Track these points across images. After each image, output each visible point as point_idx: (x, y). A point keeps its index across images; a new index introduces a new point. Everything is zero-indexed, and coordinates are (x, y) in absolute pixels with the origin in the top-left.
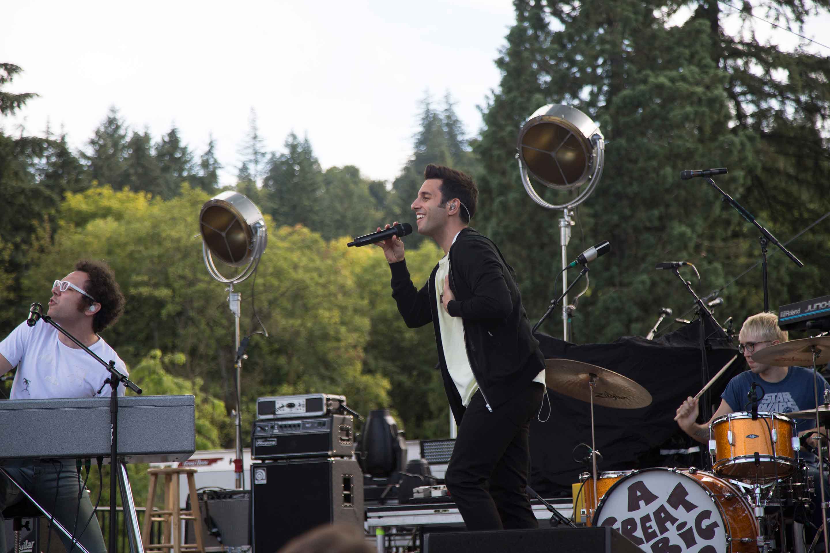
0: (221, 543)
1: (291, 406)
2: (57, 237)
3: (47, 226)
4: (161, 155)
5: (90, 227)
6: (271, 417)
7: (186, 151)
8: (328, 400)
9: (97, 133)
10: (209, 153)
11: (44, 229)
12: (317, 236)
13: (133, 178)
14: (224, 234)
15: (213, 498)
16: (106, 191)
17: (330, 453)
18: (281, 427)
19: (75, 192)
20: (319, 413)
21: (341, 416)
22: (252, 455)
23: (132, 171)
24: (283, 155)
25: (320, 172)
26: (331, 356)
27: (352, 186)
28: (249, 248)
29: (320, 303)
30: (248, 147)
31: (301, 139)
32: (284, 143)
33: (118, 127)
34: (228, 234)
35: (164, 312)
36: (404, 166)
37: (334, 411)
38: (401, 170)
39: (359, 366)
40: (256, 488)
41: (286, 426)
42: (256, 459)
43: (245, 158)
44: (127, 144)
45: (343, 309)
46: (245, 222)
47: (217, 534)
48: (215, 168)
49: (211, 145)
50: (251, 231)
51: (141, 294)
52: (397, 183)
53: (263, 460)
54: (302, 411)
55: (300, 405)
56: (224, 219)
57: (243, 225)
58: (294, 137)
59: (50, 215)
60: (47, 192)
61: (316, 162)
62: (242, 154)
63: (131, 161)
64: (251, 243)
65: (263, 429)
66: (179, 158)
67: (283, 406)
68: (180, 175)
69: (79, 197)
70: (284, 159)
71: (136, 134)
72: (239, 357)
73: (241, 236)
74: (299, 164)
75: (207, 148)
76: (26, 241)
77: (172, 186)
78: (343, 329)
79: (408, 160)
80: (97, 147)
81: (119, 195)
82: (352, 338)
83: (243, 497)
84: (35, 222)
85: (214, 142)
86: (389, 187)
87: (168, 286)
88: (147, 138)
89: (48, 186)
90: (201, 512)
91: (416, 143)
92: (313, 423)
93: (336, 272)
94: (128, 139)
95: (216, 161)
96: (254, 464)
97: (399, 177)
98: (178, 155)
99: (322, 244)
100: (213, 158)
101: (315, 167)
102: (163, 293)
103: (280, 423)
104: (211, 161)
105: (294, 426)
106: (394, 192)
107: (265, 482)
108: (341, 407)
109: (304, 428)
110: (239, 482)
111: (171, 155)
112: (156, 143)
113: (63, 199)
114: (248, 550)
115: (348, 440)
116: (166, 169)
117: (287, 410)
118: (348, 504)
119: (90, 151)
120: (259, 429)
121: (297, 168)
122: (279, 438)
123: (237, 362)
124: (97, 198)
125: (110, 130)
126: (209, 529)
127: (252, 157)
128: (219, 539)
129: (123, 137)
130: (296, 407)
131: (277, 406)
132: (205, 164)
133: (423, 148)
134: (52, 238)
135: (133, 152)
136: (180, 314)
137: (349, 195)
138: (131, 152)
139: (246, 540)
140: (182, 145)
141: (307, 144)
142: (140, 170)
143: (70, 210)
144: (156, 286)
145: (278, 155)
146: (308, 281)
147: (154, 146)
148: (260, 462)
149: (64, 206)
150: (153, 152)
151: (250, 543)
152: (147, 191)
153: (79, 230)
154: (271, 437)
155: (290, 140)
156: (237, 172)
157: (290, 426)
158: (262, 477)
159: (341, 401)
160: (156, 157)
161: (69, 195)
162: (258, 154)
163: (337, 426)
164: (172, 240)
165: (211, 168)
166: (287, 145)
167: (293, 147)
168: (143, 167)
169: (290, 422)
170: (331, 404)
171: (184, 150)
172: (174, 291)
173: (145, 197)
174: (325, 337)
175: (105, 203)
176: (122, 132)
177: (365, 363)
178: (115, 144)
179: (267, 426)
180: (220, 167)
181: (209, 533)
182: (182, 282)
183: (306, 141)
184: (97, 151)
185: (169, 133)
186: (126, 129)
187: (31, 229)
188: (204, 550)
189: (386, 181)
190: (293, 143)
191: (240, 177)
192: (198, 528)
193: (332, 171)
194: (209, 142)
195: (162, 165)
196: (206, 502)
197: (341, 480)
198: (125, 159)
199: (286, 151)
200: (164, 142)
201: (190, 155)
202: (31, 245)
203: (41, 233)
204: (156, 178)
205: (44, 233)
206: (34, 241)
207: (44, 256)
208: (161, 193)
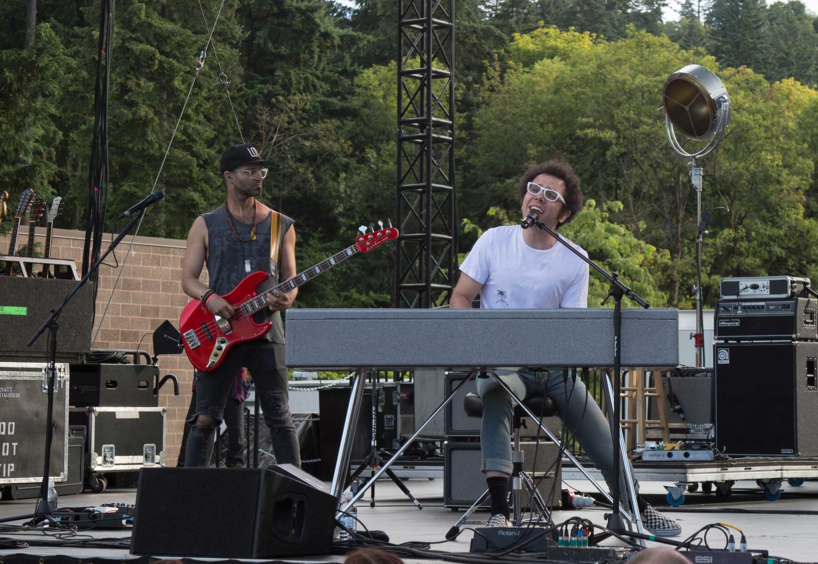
0: (684, 419)
1: (755, 287)
2: (506, 76)
3: (497, 65)
5: (537, 66)
6: (735, 297)
8: (792, 282)
11: (494, 69)
12: (760, 77)
13: (579, 17)
14: (687, 108)
15: (675, 376)
16: (553, 31)
17: (794, 336)
18: (744, 308)
19: (524, 32)
20: (784, 296)
21: (806, 299)
22: (715, 335)
25: (764, 7)
26: (773, 199)
27: (797, 22)
28: (711, 122)
29: (763, 145)
34: (690, 108)
35: (608, 153)
37: (799, 293)
39: (802, 210)
40: (719, 368)
41: (749, 307)
42: (718, 339)
45: (785, 151)
46: (709, 96)
47: (680, 411)
48: (660, 5)
50: (715, 105)
51: (586, 134)
53: (726, 340)
54: (765, 293)
55: (764, 287)
56: (687, 93)
57: (707, 99)
59: (498, 54)
60: (498, 32)
64: (715, 117)
65: (726, 309)
67: (747, 288)
68: (625, 12)
69: (527, 37)
72: (700, 232)
73: (704, 110)
76: (478, 80)
77: (617, 23)
78: (785, 172)
81: (565, 34)
82: (795, 181)
83: (706, 376)
84: (486, 62)
87: (613, 127)
89: (497, 26)
90: (664, 388)
92: (776, 305)
93: (781, 114)
96: (717, 344)
99: (766, 84)
101: (759, 2)
102: (608, 135)
103: (744, 304)
105: (758, 307)
107: (728, 362)
108: (806, 289)
109: (768, 310)
110: (700, 358)
113: (512, 39)
114: (711, 428)
115: (812, 323)
117: (751, 291)
118: (811, 387)
120: (722, 309)
121: (741, 3)
122: (743, 320)
123: (698, 238)
124: (544, 37)
126: (672, 406)
128: (682, 416)
130: (761, 288)
131: (741, 287)
134: (502, 77)
136: (623, 155)
137: (793, 32)
139: (709, 418)
142: (586, 8)
143: (518, 49)
144: (601, 128)
146: (752, 124)
148: (723, 341)
149: (512, 46)
151: (713, 421)
152: (592, 30)
153: (527, 69)
154: (735, 318)
156: (680, 8)
157: (754, 307)
158: (725, 357)
159: (805, 284)
161: (517, 35)
163: (801, 309)
164: (617, 81)
169: (754, 304)
170: (795, 287)
172: (618, 131)
173: (591, 36)
174: (767, 179)
175: (551, 43)
177: (807, 206)
179: (731, 307)
180: (664, 4)
181: (672, 409)
182: (626, 124)
187: (482, 69)
188: (667, 426)
192: (661, 405)
196: (669, 379)
197: (805, 364)
202: (482, 84)
203: (491, 71)
204: (600, 16)
205: (494, 72)
206: (485, 81)
207: (494, 95)
208: (604, 31)
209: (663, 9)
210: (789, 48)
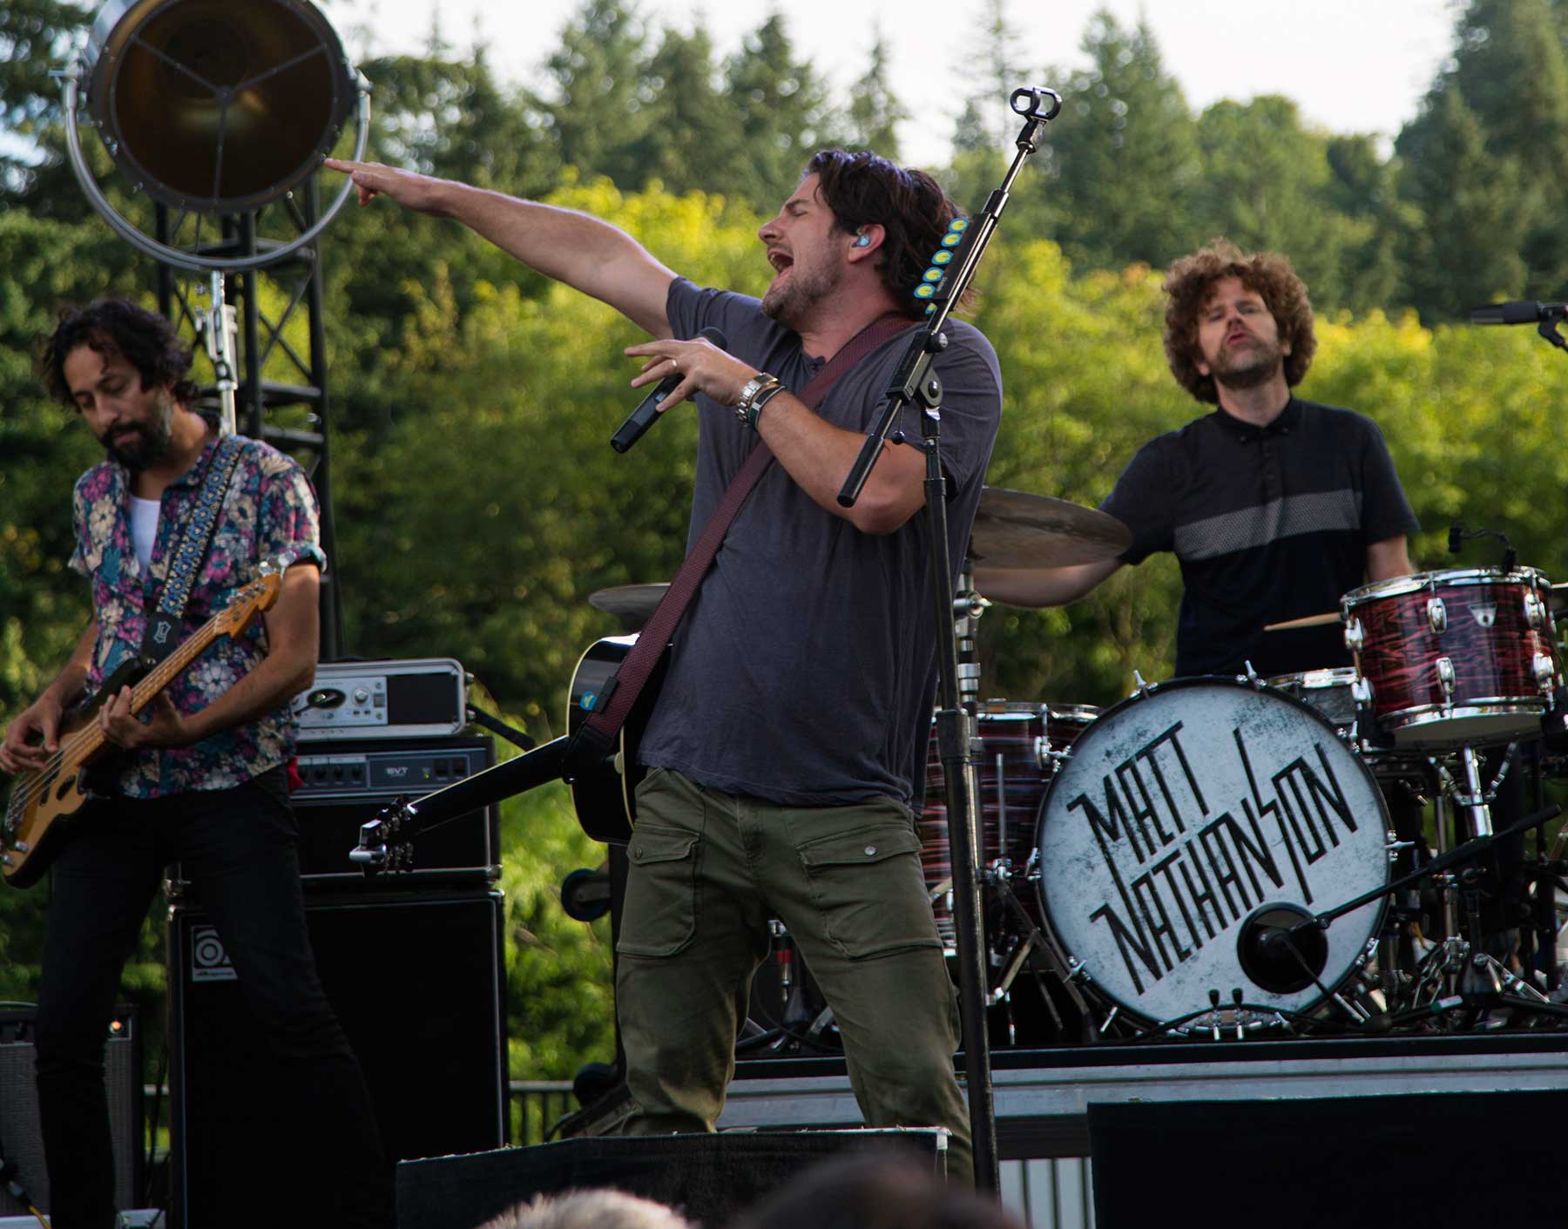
2: (471, 325)
3: (447, 296)
4: (741, 88)
7: (808, 78)
9: (567, 37)
10: (875, 75)
11: (437, 304)
13: (671, 157)
16: (601, 194)
23: (665, 137)
24: (1077, 75)
25: (1183, 117)
27: (1279, 153)
30: (978, 57)
31: (1128, 25)
32: (1081, 42)
33: (622, 18)
36: (1426, 90)
38: (1419, 104)
43: (970, 88)
44: (650, 63)
48: (892, 119)
49: (878, 53)
52: (1407, 140)
58: (1108, 20)
59: (451, 268)
61: (1173, 88)
62: (965, 75)
63: (664, 110)
66: (791, 97)
68: (795, 141)
70: (1084, 85)
71: (671, 35)
74: (1123, 96)
75: (865, 65)
76: (392, 340)
77: (775, 174)
79: (1437, 72)
80: (568, 74)
81: (636, 203)
84: (413, 289)
85: (884, 47)
86: (1384, 151)
88: (701, 44)
91: (1460, 24)
94: (651, 49)
95: (892, 100)
97: (1411, 125)
98: (787, 87)
100: (884, 91)
101: (1169, 103)
104: (881, 99)
106: (1399, 166)
111: (769, 89)
112: (727, 58)
116: (754, 127)
119: (550, 89)
121: (1120, 107)
125: (601, 27)
127: (992, 83)
129: (637, 44)
132: (863, 110)
133: (1481, 36)
134: (459, 326)
135: (668, 85)
137: (1269, 175)
138: (661, 83)
140: (798, 56)
141: (1146, 41)
142: (688, 134)
145: (1065, 74)
147: (723, 65)
150: (719, 83)
152: (710, 190)
155: (1099, 31)
156: (951, 129)
160: (728, 98)
162: (1006, 73)
165: (881, 118)
166: (1089, 46)
167: (1106, 52)
168: (694, 123)
171: (802, 74)
176: (632, 30)
178: (615, 68)
180: (904, 117)
183: (1143, 30)
184: (570, 89)
185: (761, 28)
186: (645, 24)
187: (404, 308)
189: (1374, 135)
190: (1105, 39)
191: (960, 141)
193: (1220, 111)
194: (871, 46)
195: (745, 117)
198: (646, 105)
199: (1088, 63)
200: (748, 53)
201: (822, 88)
202: (404, 350)
203: (429, 315)
204: (730, 154)
205: (435, 315)
206: (412, 340)
207: (439, 382)
208: (746, 193)
209: (902, 130)
210: (1262, 222)
